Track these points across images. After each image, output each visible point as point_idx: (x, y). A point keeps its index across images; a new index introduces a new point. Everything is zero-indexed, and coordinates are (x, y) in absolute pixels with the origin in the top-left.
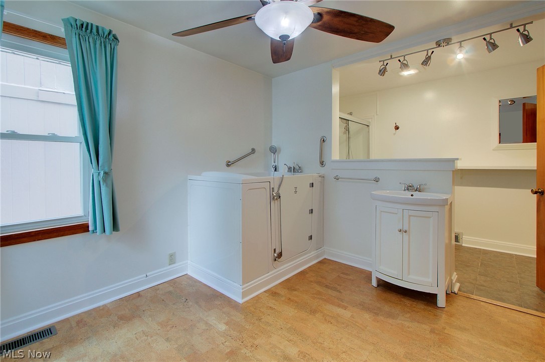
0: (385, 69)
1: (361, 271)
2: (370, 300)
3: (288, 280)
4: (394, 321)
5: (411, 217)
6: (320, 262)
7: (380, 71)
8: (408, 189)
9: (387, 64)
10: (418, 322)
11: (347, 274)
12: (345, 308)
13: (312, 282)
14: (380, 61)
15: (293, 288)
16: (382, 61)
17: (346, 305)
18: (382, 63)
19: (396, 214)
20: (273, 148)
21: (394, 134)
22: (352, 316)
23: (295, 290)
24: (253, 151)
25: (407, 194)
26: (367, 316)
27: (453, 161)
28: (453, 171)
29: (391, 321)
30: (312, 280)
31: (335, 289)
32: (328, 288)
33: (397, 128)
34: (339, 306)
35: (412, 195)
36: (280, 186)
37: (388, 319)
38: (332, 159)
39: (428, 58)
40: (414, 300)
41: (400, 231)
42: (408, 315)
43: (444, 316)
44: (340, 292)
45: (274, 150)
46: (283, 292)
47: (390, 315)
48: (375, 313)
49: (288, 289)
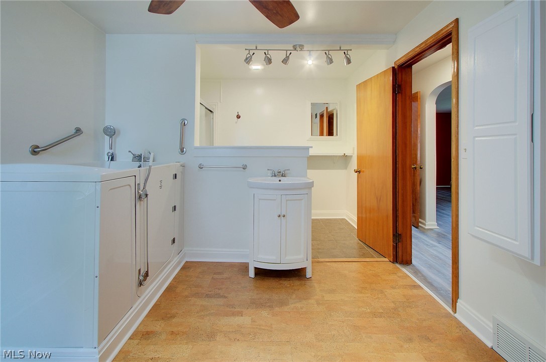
0: (251, 57)
1: (231, 265)
2: (257, 294)
3: (156, 306)
4: (288, 307)
5: (288, 202)
6: (183, 268)
7: (247, 59)
8: (275, 176)
9: (254, 53)
10: (305, 299)
11: (220, 273)
12: (240, 314)
13: (187, 297)
14: (246, 49)
15: (169, 315)
16: (248, 49)
17: (239, 310)
18: (247, 51)
19: (275, 200)
20: (111, 129)
21: (236, 123)
22: (253, 321)
23: (173, 317)
24: (78, 131)
25: (275, 180)
26: (265, 313)
27: (307, 149)
28: (308, 157)
29: (286, 309)
30: (186, 293)
31: (218, 296)
32: (210, 297)
33: (238, 117)
34: (234, 314)
35: (280, 181)
36: (146, 180)
37: (282, 307)
38: (195, 145)
39: (287, 58)
40: (288, 279)
41: (279, 216)
42: (294, 296)
43: (316, 285)
44: (225, 297)
45: (111, 132)
46: (158, 326)
47: (283, 303)
48: (269, 306)
49: (163, 319)
